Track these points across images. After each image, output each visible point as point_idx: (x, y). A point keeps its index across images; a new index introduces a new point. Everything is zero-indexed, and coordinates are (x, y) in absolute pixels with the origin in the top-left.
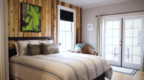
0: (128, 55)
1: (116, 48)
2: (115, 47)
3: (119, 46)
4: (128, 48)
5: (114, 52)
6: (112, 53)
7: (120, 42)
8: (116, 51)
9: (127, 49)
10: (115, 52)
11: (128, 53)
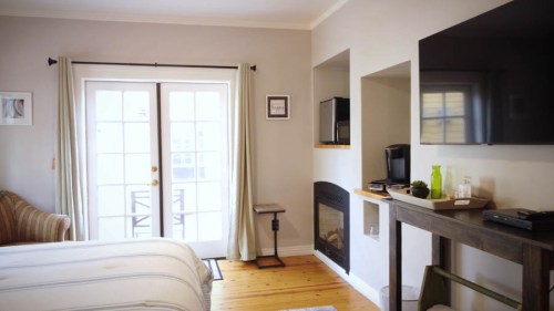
0: (182, 216)
1: (137, 195)
2: (133, 194)
3: (149, 188)
4: (182, 191)
5: (129, 212)
6: (125, 216)
7: (154, 169)
8: (137, 206)
9: (179, 193)
10: (134, 210)
11: (182, 208)
